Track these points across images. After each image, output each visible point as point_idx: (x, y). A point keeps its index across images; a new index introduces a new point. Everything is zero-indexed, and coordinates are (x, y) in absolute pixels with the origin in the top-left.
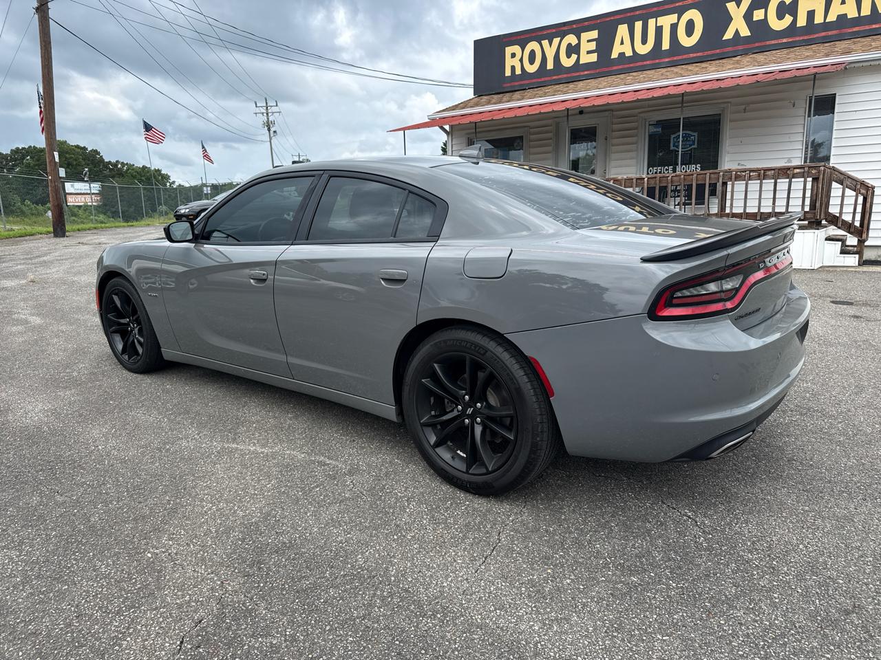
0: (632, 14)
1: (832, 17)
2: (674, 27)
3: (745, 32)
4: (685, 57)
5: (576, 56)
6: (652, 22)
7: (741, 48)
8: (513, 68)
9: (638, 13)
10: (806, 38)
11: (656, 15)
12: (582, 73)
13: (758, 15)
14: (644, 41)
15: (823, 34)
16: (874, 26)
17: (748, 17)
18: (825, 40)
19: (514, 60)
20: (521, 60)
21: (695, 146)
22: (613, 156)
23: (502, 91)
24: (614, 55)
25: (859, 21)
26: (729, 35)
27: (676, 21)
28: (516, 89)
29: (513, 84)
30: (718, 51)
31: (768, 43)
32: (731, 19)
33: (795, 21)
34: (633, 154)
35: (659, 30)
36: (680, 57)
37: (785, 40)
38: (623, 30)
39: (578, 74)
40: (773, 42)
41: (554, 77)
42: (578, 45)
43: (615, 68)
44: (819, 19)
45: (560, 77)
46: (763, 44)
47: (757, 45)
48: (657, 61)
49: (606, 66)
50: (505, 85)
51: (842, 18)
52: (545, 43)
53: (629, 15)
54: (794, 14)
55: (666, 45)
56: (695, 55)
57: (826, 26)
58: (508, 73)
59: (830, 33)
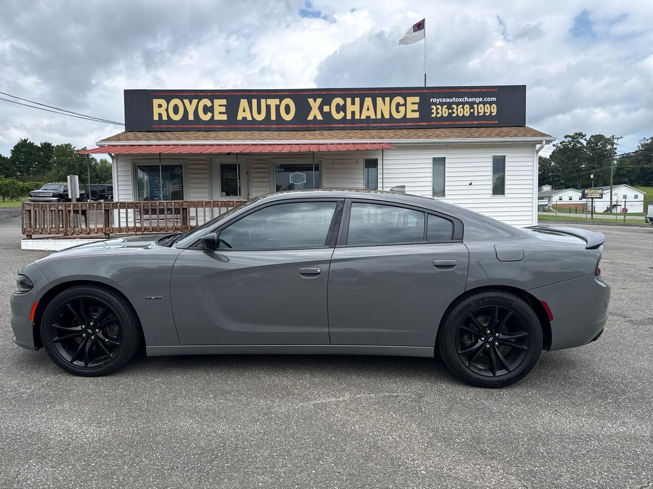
0: (249, 93)
1: (363, 117)
2: (278, 107)
3: (320, 117)
4: (285, 126)
5: (211, 114)
6: (263, 101)
7: (318, 126)
8: (160, 115)
9: (253, 93)
10: (352, 126)
11: (266, 97)
12: (216, 126)
13: (326, 109)
14: (259, 112)
15: (360, 125)
16: (383, 125)
17: (321, 108)
18: (361, 129)
19: (160, 109)
20: (167, 110)
21: (305, 182)
22: (253, 184)
23: (151, 130)
24: (239, 118)
25: (376, 121)
26: (310, 117)
27: (279, 104)
28: (163, 130)
29: (160, 126)
30: (305, 126)
31: (333, 125)
32: (312, 109)
33: (345, 115)
34: (267, 184)
35: (268, 107)
36: (283, 126)
37: (341, 125)
38: (244, 103)
39: (213, 126)
40: (335, 126)
41: (195, 126)
42: (212, 107)
43: (240, 126)
44: (357, 117)
45: (199, 126)
46: (330, 126)
47: (327, 126)
48: (268, 126)
49: (232, 124)
50: (154, 126)
51: (368, 117)
52: (186, 101)
53: (247, 93)
54: (345, 112)
55: (273, 117)
56: (292, 126)
57: (361, 121)
58: (156, 118)
59: (363, 125)
